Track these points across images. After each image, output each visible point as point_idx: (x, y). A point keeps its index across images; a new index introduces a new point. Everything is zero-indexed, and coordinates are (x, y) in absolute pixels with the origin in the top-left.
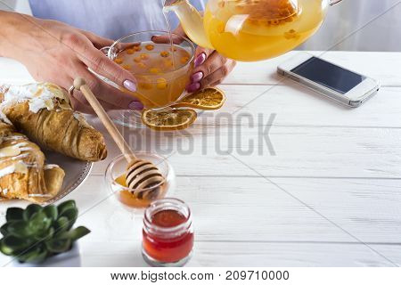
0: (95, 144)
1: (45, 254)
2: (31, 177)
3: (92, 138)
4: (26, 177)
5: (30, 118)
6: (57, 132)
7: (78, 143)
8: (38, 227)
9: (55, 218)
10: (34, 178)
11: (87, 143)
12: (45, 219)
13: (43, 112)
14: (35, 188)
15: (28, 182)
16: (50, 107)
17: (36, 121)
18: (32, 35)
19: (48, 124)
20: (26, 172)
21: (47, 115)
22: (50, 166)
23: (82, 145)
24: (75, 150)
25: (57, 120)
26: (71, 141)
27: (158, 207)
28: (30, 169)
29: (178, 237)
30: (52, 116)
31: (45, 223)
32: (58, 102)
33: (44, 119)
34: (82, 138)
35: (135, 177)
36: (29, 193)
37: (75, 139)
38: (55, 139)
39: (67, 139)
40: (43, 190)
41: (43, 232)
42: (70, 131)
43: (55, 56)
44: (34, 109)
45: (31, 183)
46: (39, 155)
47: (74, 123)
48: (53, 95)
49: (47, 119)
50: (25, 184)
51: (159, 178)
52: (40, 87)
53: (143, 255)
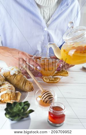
0: (30, 85)
1: (20, 117)
2: (11, 95)
3: (29, 84)
4: (10, 95)
5: (10, 77)
6: (19, 81)
7: (25, 85)
8: (17, 109)
9: (23, 106)
10: (12, 95)
11: (28, 85)
12: (20, 107)
13: (15, 75)
14: (12, 99)
15: (11, 96)
16: (17, 73)
17: (12, 78)
18: (9, 52)
19: (16, 79)
20: (10, 93)
21: (15, 76)
22: (17, 92)
23: (26, 86)
24: (24, 87)
25: (19, 77)
26: (23, 84)
27: (54, 105)
28: (11, 92)
29: (61, 115)
30: (17, 76)
31: (20, 108)
32: (19, 72)
33: (15, 77)
34: (26, 84)
35: (45, 96)
36: (10, 100)
37: (24, 84)
38: (18, 84)
39: (22, 84)
40: (15, 99)
41: (20, 111)
42: (23, 81)
43: (16, 58)
44: (12, 74)
45: (11, 97)
46: (14, 88)
47: (24, 79)
48: (17, 70)
49: (16, 77)
50: (10, 97)
51: (52, 96)
52: (13, 68)
53: (48, 121)
